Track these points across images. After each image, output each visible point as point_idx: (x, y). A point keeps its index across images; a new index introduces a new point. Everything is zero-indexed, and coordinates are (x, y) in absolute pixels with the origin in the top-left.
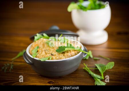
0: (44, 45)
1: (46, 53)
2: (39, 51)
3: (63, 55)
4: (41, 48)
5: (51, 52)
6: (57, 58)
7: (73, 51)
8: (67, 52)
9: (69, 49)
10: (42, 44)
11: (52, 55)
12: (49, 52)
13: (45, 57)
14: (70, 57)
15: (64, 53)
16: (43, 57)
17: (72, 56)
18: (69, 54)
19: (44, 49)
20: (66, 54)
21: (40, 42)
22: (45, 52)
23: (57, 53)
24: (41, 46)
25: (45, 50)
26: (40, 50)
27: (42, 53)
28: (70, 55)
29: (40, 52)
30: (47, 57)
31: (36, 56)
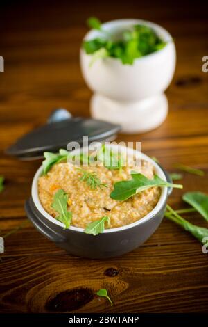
0: (74, 184)
1: (91, 209)
2: (72, 204)
3: (129, 204)
4: (73, 196)
5: (102, 205)
10: (70, 182)
11: (107, 210)
12: (97, 205)
15: (131, 200)
16: (88, 220)
19: (82, 198)
21: (62, 178)
22: (88, 206)
23: (115, 202)
24: (69, 188)
25: (85, 201)
26: (74, 203)
27: (82, 209)
29: (77, 208)
30: (99, 219)
31: (72, 224)
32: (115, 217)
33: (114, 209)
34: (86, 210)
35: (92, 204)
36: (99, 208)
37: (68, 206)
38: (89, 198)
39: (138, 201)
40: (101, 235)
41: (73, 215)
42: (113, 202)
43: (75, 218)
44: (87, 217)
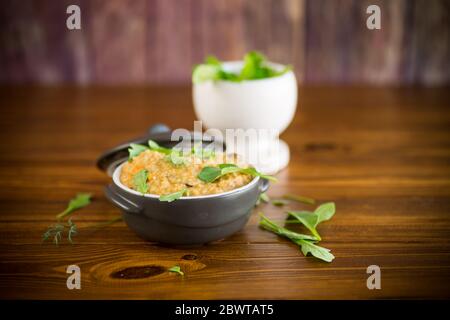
0: (158, 165)
1: (173, 184)
2: (152, 179)
3: (215, 185)
4: (155, 173)
5: (184, 181)
6: (204, 192)
7: (238, 175)
8: (226, 177)
9: (231, 170)
10: (154, 163)
11: (188, 186)
13: (172, 192)
14: (232, 189)
15: (218, 181)
16: (166, 191)
17: (237, 186)
18: (231, 182)
20: (222, 182)
21: (146, 160)
22: (169, 181)
23: (199, 181)
24: (153, 167)
25: (167, 177)
26: (154, 178)
27: (163, 182)
28: (234, 185)
29: (157, 182)
30: (178, 191)
31: (148, 192)
32: (196, 191)
33: (196, 187)
34: (166, 183)
35: (173, 180)
36: (180, 183)
37: (148, 181)
38: (171, 176)
39: (224, 182)
40: (176, 202)
41: (152, 187)
42: (197, 181)
43: (153, 189)
44: (166, 189)
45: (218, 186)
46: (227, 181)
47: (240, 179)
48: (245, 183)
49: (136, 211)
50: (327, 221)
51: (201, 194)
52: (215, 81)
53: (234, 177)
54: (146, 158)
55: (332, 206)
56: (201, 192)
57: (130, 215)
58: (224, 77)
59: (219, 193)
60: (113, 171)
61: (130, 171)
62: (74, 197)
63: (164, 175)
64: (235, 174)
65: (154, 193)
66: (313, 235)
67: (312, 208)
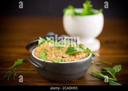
0: (51, 48)
1: (57, 56)
2: (48, 54)
3: (74, 57)
4: (49, 51)
7: (83, 53)
8: (78, 53)
10: (49, 47)
11: (63, 57)
12: (59, 55)
13: (56, 60)
14: (81, 59)
15: (75, 55)
17: (83, 58)
18: (80, 56)
20: (77, 56)
21: (46, 46)
26: (49, 54)
27: (52, 56)
28: (82, 57)
30: (59, 59)
31: (47, 60)
32: (66, 60)
33: (66, 58)
34: (54, 56)
35: (57, 54)
36: (60, 56)
37: (46, 55)
38: (56, 53)
39: (78, 56)
41: (48, 57)
42: (66, 55)
44: (54, 59)
45: (75, 58)
46: (79, 56)
47: (84, 55)
48: (86, 57)
49: (41, 68)
50: (118, 72)
51: (68, 61)
52: (72, 16)
53: (82, 54)
54: (46, 45)
55: (120, 66)
56: (69, 60)
57: (39, 69)
58: (76, 14)
59: (76, 61)
60: (32, 51)
61: (39, 51)
62: (16, 60)
63: (53, 52)
64: (82, 53)
65: (49, 60)
66: (113, 78)
67: (112, 66)
